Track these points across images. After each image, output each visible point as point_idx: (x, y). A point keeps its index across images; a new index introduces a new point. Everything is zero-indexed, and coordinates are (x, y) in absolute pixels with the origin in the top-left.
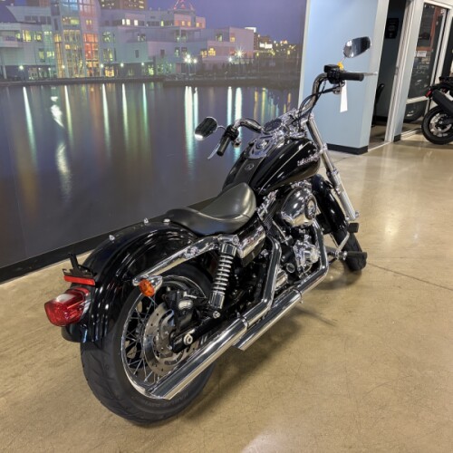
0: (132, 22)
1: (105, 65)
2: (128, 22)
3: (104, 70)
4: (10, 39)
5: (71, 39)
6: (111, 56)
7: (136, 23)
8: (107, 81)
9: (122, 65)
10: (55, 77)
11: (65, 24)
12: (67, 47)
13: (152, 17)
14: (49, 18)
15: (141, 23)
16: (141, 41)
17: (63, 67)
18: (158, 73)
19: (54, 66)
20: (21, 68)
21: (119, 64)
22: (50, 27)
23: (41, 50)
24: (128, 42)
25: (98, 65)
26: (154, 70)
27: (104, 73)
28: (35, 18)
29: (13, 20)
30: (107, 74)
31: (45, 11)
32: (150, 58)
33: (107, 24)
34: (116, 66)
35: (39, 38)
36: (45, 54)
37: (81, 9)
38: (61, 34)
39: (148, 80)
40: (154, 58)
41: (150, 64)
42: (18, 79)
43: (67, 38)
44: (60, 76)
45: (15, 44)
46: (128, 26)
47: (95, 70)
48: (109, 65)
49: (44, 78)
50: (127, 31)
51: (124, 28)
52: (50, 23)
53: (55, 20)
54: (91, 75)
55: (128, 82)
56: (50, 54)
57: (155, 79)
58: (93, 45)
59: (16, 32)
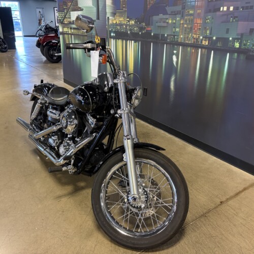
0: (228, 9)
1: (203, 37)
2: (225, 9)
3: (202, 40)
4: (164, 22)
5: (188, 22)
6: (208, 32)
7: (231, 9)
8: (202, 47)
9: (214, 38)
10: (177, 41)
11: (187, 13)
12: (185, 26)
13: (246, 3)
14: (180, 11)
15: (236, 9)
16: (233, 21)
17: (182, 36)
18: (243, 47)
19: (178, 36)
20: (166, 35)
21: (213, 37)
22: (180, 16)
23: (174, 27)
24: (222, 22)
25: (199, 37)
26: (240, 44)
27: (202, 42)
28: (175, 12)
29: (167, 14)
30: (204, 43)
31: (179, 8)
32: (238, 35)
33: (210, 11)
34: (210, 39)
35: (174, 22)
36: (175, 30)
37: (196, 4)
38: (184, 19)
39: (233, 51)
40: (242, 35)
41: (238, 39)
42: (164, 40)
43: (186, 21)
44: (179, 41)
45: (165, 25)
46: (225, 11)
47: (197, 39)
48: (205, 37)
49: (173, 41)
50: (223, 15)
51: (221, 13)
52: (180, 14)
53: (183, 12)
54: (194, 42)
55: (216, 50)
56: (177, 30)
57: (239, 51)
58: (199, 25)
59: (167, 19)
